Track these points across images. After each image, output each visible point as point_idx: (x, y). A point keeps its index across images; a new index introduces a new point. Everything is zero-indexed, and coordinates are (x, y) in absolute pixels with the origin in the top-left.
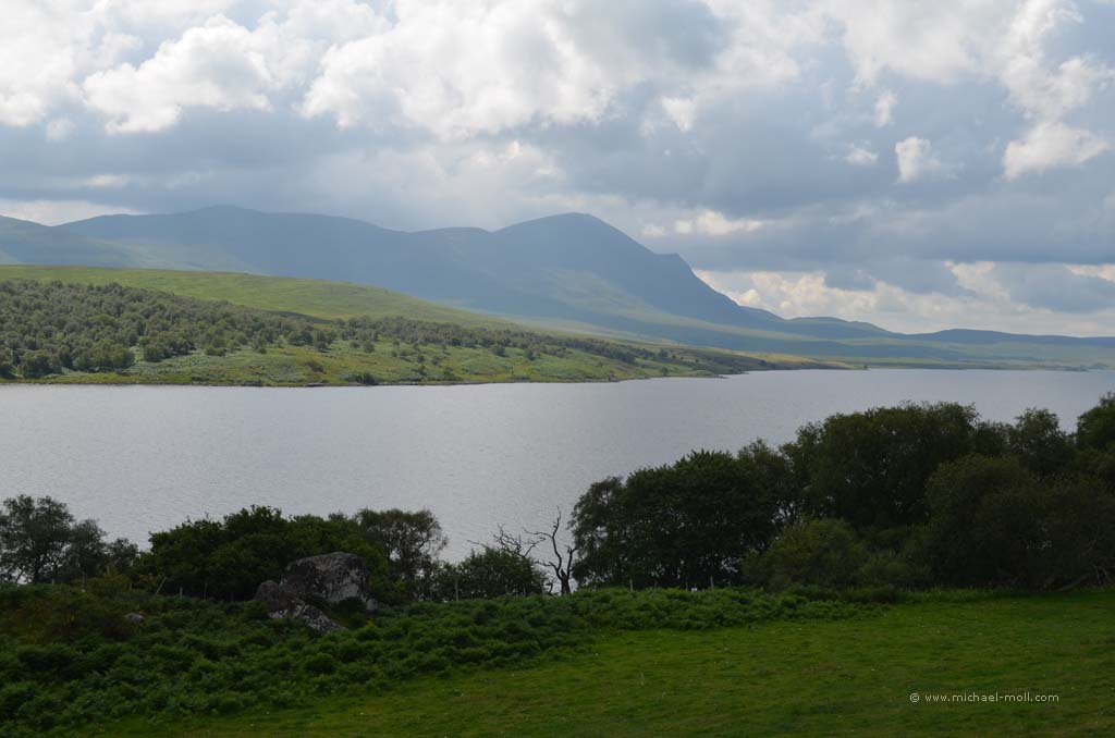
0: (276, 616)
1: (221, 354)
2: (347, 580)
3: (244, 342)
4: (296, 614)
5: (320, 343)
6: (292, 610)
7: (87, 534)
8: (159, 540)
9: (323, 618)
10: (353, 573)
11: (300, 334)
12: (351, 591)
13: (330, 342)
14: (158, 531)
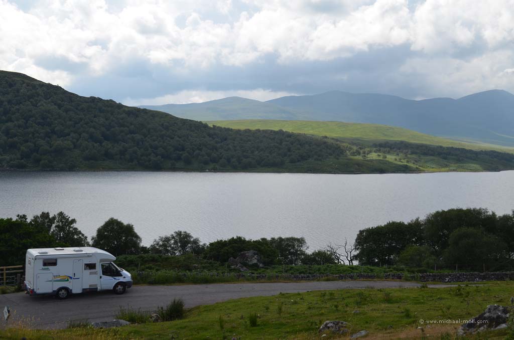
0: (233, 267)
1: (320, 160)
2: (254, 258)
3: (331, 155)
4: (238, 267)
5: (363, 155)
6: (237, 265)
7: (196, 242)
8: (211, 244)
9: (245, 268)
10: (256, 256)
11: (355, 151)
12: (255, 261)
13: (368, 154)
14: (211, 242)
